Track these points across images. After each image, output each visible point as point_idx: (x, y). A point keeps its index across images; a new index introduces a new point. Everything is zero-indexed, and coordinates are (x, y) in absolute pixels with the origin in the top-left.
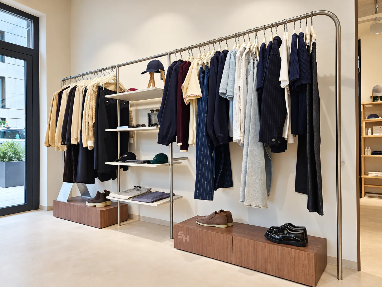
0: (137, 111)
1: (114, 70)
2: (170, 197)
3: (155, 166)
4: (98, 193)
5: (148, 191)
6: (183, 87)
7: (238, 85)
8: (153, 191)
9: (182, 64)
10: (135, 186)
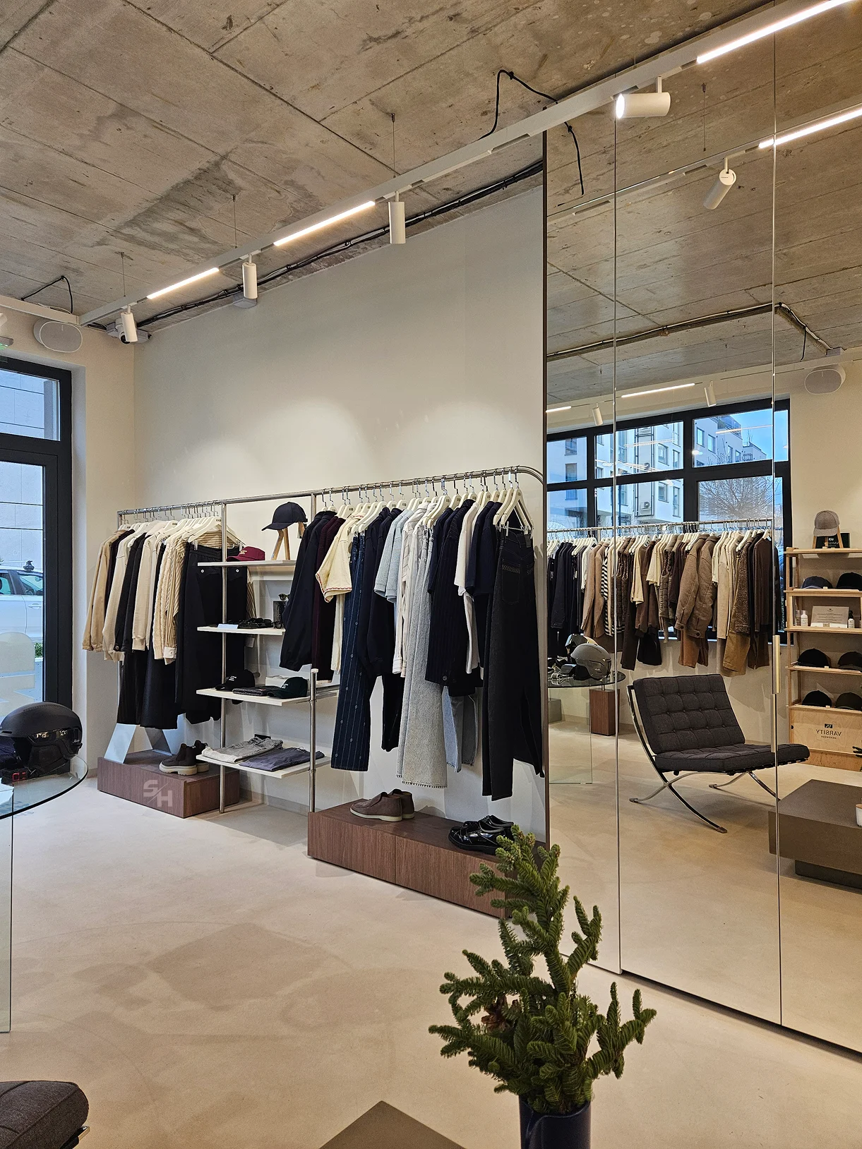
0: (263, 583)
1: (218, 508)
2: (309, 760)
3: (278, 702)
4: (183, 746)
5: (276, 746)
6: (320, 574)
7: (403, 580)
8: (285, 746)
9: (328, 525)
10: (256, 735)
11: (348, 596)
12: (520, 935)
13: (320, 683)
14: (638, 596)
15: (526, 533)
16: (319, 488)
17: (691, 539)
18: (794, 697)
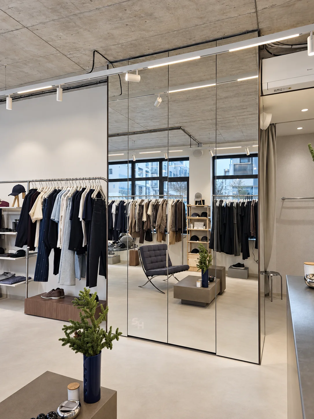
0: (8, 215)
2: (26, 280)
3: (14, 259)
5: (13, 276)
6: (31, 213)
7: (61, 215)
8: (16, 276)
9: (34, 194)
10: (4, 272)
11: (41, 220)
12: (84, 314)
13: (30, 252)
14: (144, 219)
15: (103, 200)
16: (31, 179)
17: (161, 200)
18: (189, 251)
